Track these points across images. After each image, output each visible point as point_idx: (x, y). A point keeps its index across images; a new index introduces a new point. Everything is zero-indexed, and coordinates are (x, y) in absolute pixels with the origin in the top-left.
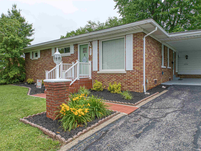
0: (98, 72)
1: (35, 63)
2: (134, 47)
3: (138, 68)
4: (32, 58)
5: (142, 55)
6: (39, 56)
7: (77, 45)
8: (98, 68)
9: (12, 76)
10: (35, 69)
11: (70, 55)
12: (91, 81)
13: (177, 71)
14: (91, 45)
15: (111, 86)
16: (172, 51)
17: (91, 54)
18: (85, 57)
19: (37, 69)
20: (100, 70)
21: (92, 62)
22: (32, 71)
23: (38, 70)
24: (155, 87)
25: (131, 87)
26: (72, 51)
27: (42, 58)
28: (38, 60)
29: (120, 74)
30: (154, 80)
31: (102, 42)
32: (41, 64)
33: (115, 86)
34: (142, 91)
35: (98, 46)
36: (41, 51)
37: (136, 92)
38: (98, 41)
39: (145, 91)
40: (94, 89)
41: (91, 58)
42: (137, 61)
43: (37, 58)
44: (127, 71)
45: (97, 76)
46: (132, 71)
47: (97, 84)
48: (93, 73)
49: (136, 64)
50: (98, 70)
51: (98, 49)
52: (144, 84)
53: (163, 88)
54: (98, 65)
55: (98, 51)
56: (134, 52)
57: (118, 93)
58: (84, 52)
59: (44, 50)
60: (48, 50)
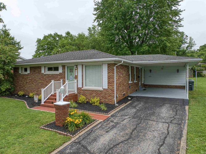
0: (82, 89)
1: (24, 77)
2: (108, 73)
3: (111, 88)
4: (21, 73)
5: (114, 78)
6: (28, 72)
7: (65, 66)
8: (82, 85)
9: (4, 90)
10: (25, 82)
11: (59, 74)
12: (77, 95)
13: (143, 83)
14: (77, 67)
15: (92, 100)
16: (138, 68)
17: (76, 74)
18: (71, 76)
19: (27, 82)
20: (84, 87)
21: (77, 81)
22: (21, 84)
23: (28, 84)
24: (124, 99)
25: (107, 100)
26: (60, 71)
27: (32, 73)
28: (28, 75)
29: (99, 91)
30: (123, 93)
31: (85, 66)
32: (31, 78)
33: (95, 100)
34: (114, 103)
35: (82, 69)
36: (30, 67)
37: (110, 104)
38: (82, 65)
39: (116, 103)
40: (80, 102)
41: (76, 77)
42: (110, 83)
43: (26, 73)
44: (104, 89)
45: (82, 92)
46: (107, 89)
47: (82, 98)
48: (79, 89)
49: (109, 84)
50: (83, 87)
51: (82, 71)
52: (115, 99)
53: (129, 99)
54: (82, 83)
55: (82, 73)
56: (108, 77)
57: (97, 105)
58: (70, 72)
59: (33, 67)
60: (38, 67)
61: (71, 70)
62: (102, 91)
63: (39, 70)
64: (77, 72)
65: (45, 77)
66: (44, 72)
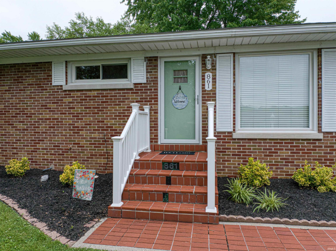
0: (235, 136)
8: (234, 124)
11: (132, 87)
14: (213, 63)
18: (181, 95)
44: (324, 133)
45: (232, 145)
50: (235, 131)
54: (234, 115)
58: (176, 80)
59: (14, 65)
60: (36, 65)
61: (181, 75)
62: (321, 140)
63: (42, 75)
64: (211, 80)
65: (71, 100)
66: (63, 83)
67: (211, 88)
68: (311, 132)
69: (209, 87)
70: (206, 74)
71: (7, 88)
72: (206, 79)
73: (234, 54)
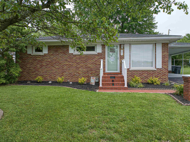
0: (130, 70)
2: (163, 52)
3: (165, 67)
4: (31, 53)
6: (45, 52)
7: (105, 45)
10: (38, 66)
11: (96, 54)
20: (131, 67)
22: (31, 68)
26: (99, 50)
32: (49, 60)
41: (122, 57)
43: (41, 54)
44: (157, 68)
45: (129, 73)
49: (164, 64)
56: (162, 56)
58: (111, 52)
61: (112, 50)
62: (156, 71)
64: (123, 52)
66: (73, 52)
67: (123, 55)
68: (153, 68)
69: (122, 54)
70: (121, 50)
71: (52, 54)
72: (121, 52)
73: (130, 44)
